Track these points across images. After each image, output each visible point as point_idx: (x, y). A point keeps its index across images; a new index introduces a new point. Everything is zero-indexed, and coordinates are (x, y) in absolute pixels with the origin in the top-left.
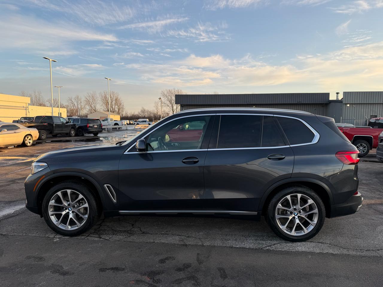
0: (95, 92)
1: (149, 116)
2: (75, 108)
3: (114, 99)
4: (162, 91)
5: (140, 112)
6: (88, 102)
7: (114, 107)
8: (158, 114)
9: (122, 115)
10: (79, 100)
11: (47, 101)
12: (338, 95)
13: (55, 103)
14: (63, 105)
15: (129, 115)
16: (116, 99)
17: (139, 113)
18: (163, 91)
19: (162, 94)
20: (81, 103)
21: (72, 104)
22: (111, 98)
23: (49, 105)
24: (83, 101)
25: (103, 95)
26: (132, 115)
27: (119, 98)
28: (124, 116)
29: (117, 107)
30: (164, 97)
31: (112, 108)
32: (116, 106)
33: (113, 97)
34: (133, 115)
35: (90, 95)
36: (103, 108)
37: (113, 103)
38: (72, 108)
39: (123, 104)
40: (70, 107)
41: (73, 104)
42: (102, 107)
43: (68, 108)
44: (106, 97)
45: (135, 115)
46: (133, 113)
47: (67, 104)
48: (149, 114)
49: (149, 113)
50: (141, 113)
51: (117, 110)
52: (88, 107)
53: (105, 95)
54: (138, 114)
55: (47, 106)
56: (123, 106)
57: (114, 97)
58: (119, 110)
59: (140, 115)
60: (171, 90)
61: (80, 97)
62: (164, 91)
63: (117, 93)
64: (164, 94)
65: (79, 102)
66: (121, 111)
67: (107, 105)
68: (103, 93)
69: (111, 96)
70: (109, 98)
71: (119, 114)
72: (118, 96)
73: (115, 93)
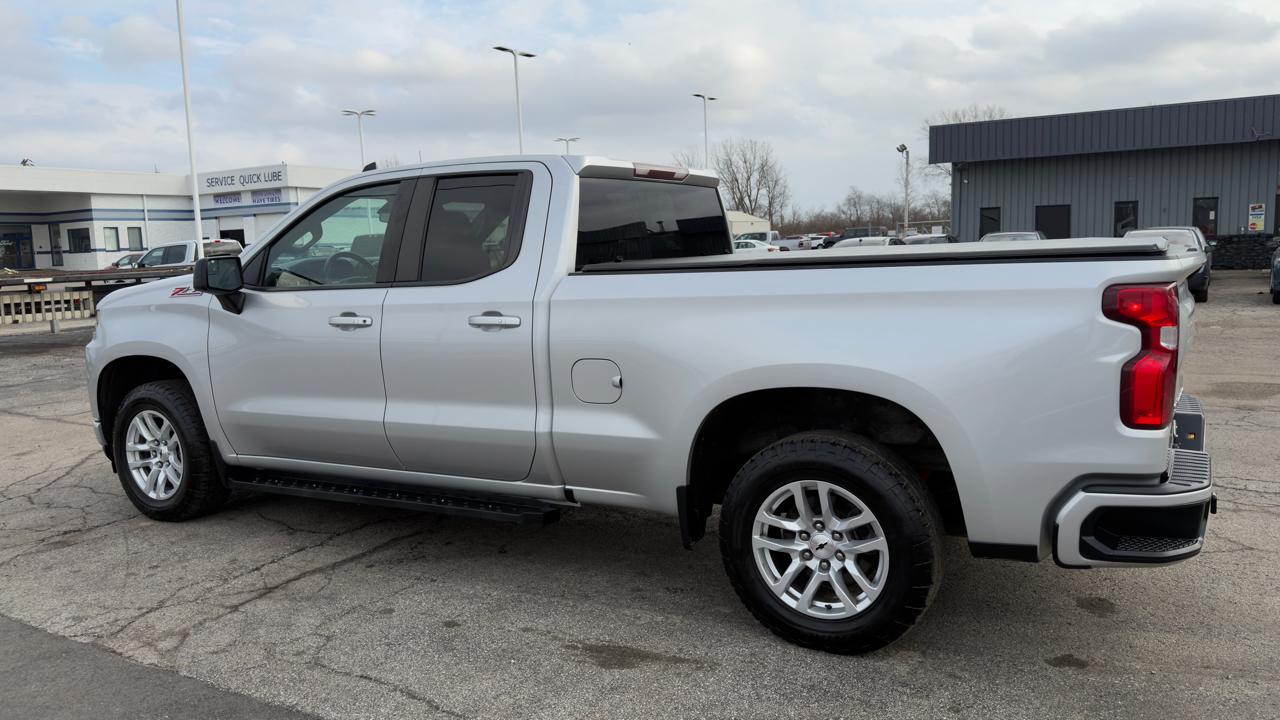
1: (876, 216)
3: (756, 166)
5: (844, 205)
7: (754, 193)
8: (912, 205)
9: (782, 217)
15: (805, 218)
16: (762, 166)
17: (839, 208)
22: (745, 162)
25: (722, 156)
26: (813, 219)
27: (771, 162)
28: (786, 221)
29: (764, 191)
31: (749, 197)
32: (761, 191)
33: (752, 158)
34: (818, 217)
35: (680, 158)
37: (751, 179)
39: (786, 181)
44: (729, 164)
45: (825, 218)
46: (817, 211)
48: (876, 210)
49: (875, 205)
50: (845, 209)
51: (764, 202)
53: (727, 154)
54: (836, 212)
56: (785, 187)
57: (754, 158)
58: (770, 204)
59: (843, 216)
60: (960, 113)
63: (766, 146)
66: (778, 208)
67: (733, 189)
68: (722, 150)
69: (744, 156)
70: (741, 164)
71: (771, 215)
72: (768, 154)
73: (758, 145)
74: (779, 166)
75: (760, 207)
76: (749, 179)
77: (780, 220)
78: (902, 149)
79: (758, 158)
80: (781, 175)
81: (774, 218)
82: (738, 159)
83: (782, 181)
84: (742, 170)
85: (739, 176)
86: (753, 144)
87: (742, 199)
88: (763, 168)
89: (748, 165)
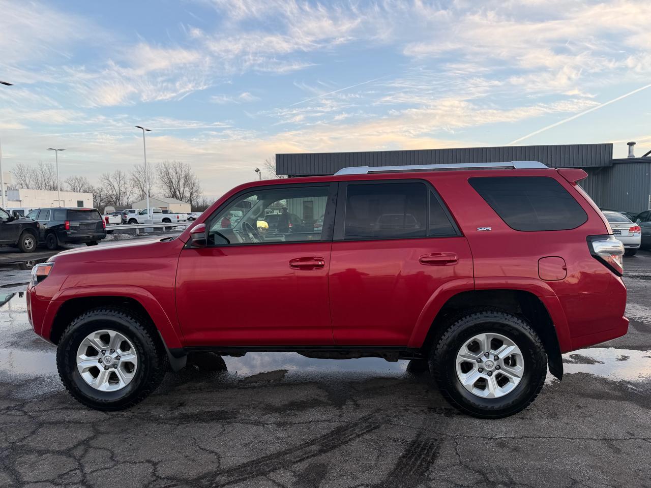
0: (149, 164)
2: (114, 193)
3: (183, 176)
4: (266, 160)
6: (137, 183)
7: (182, 189)
9: (197, 203)
10: (121, 179)
11: (65, 182)
12: (631, 147)
13: (81, 185)
14: (92, 187)
18: (268, 160)
19: (266, 164)
20: (125, 183)
21: (109, 186)
22: (176, 173)
23: (69, 188)
24: (128, 181)
25: (164, 170)
27: (190, 174)
28: (200, 204)
29: (187, 189)
30: (269, 171)
31: (179, 191)
35: (139, 169)
36: (163, 192)
38: (110, 192)
39: (199, 184)
40: (106, 192)
41: (111, 185)
42: (162, 190)
43: (102, 193)
44: (168, 174)
47: (100, 186)
51: (187, 194)
52: (137, 191)
53: (167, 168)
55: (67, 191)
56: (198, 187)
57: (181, 172)
58: (191, 195)
61: (122, 174)
62: (270, 159)
63: (187, 165)
64: (270, 165)
65: (122, 182)
66: (195, 198)
67: (170, 187)
68: (163, 165)
69: (176, 170)
70: (174, 174)
71: (191, 201)
72: (188, 170)
73: (183, 165)
74: (195, 177)
75: (185, 197)
76: (179, 182)
77: (196, 204)
78: (257, 171)
79: (183, 172)
80: (197, 181)
81: (193, 203)
82: (172, 171)
83: (196, 184)
84: (175, 177)
85: (173, 181)
86: (180, 165)
87: (175, 192)
88: (186, 177)
89: (178, 175)
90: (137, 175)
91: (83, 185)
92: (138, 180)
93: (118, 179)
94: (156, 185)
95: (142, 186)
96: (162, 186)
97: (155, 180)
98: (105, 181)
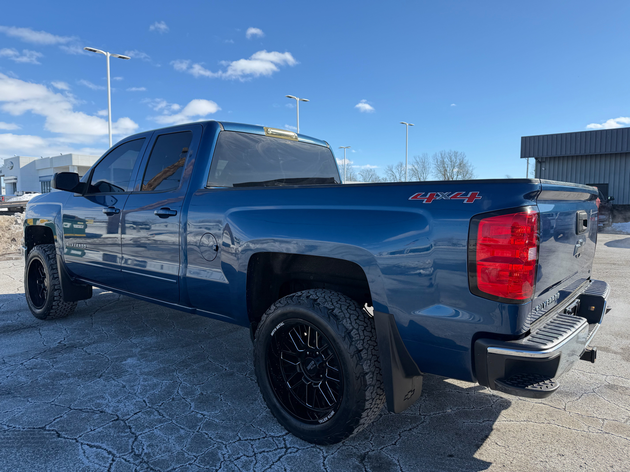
0: (427, 154)
3: (457, 164)
6: (415, 172)
10: (402, 169)
14: (379, 178)
22: (451, 162)
25: (440, 159)
27: (465, 162)
33: (455, 160)
35: (418, 160)
37: (454, 170)
39: (472, 172)
40: (389, 181)
41: (393, 176)
44: (443, 162)
47: (385, 176)
53: (442, 158)
63: (462, 154)
65: (403, 172)
67: (444, 175)
68: (440, 155)
69: (451, 158)
72: (463, 158)
73: (458, 153)
74: (469, 164)
79: (458, 160)
80: (470, 168)
82: (448, 161)
84: (450, 166)
86: (456, 153)
88: (460, 165)
89: (453, 164)
90: (416, 166)
91: (371, 176)
92: (416, 170)
93: (400, 170)
94: (431, 174)
95: (420, 176)
96: (437, 174)
97: (431, 169)
98: (389, 172)
